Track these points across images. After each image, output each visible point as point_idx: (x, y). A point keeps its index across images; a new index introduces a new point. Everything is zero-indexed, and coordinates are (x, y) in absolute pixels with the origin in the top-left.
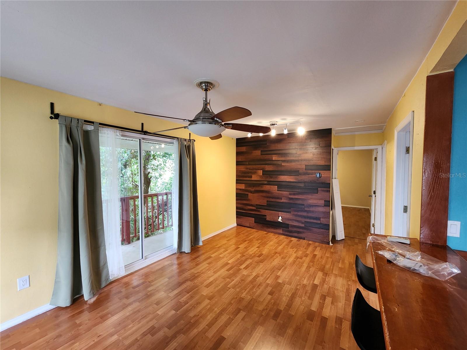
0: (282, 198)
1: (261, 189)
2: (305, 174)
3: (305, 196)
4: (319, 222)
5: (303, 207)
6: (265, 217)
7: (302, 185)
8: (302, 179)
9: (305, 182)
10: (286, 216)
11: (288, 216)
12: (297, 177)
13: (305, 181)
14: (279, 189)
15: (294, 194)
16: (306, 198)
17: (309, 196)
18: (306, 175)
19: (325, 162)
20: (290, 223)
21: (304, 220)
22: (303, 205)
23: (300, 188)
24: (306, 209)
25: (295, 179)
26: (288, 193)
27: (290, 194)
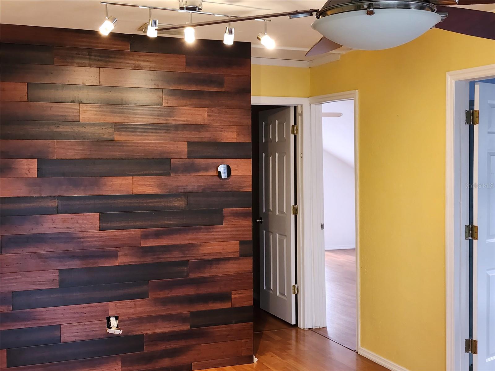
0: (119, 253)
1: (35, 232)
2: (189, 169)
3: (190, 236)
4: (228, 305)
5: (186, 269)
6: (57, 333)
7: (179, 203)
8: (179, 184)
9: (187, 195)
10: (131, 311)
11: (139, 310)
12: (164, 179)
13: (189, 188)
14: (105, 225)
15: (157, 235)
16: (191, 242)
17: (202, 235)
18: (189, 173)
19: (238, 134)
20: (148, 330)
21: (186, 310)
22: (185, 263)
23: (173, 212)
24: (192, 275)
25: (159, 186)
26: (137, 233)
27: (146, 236)
